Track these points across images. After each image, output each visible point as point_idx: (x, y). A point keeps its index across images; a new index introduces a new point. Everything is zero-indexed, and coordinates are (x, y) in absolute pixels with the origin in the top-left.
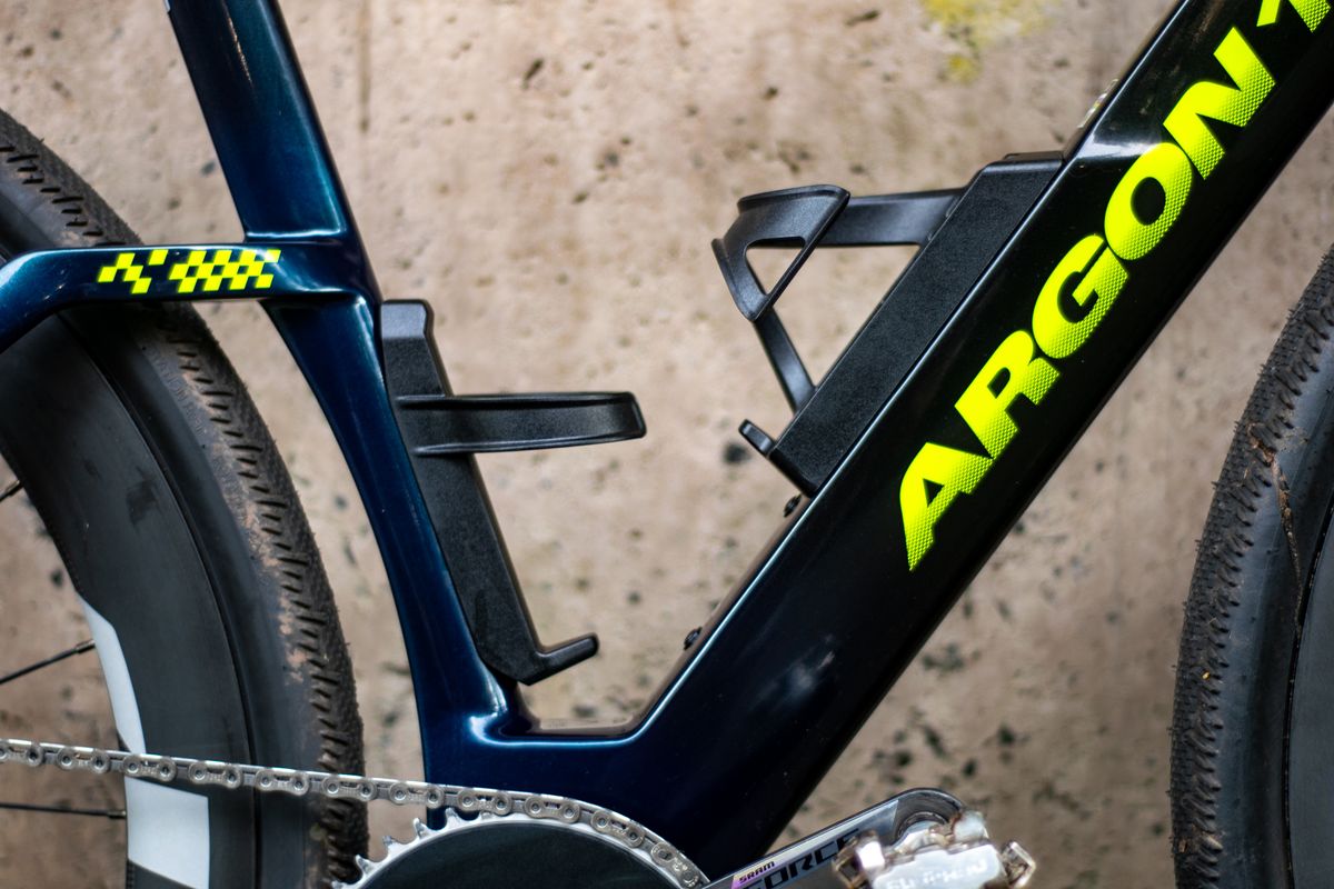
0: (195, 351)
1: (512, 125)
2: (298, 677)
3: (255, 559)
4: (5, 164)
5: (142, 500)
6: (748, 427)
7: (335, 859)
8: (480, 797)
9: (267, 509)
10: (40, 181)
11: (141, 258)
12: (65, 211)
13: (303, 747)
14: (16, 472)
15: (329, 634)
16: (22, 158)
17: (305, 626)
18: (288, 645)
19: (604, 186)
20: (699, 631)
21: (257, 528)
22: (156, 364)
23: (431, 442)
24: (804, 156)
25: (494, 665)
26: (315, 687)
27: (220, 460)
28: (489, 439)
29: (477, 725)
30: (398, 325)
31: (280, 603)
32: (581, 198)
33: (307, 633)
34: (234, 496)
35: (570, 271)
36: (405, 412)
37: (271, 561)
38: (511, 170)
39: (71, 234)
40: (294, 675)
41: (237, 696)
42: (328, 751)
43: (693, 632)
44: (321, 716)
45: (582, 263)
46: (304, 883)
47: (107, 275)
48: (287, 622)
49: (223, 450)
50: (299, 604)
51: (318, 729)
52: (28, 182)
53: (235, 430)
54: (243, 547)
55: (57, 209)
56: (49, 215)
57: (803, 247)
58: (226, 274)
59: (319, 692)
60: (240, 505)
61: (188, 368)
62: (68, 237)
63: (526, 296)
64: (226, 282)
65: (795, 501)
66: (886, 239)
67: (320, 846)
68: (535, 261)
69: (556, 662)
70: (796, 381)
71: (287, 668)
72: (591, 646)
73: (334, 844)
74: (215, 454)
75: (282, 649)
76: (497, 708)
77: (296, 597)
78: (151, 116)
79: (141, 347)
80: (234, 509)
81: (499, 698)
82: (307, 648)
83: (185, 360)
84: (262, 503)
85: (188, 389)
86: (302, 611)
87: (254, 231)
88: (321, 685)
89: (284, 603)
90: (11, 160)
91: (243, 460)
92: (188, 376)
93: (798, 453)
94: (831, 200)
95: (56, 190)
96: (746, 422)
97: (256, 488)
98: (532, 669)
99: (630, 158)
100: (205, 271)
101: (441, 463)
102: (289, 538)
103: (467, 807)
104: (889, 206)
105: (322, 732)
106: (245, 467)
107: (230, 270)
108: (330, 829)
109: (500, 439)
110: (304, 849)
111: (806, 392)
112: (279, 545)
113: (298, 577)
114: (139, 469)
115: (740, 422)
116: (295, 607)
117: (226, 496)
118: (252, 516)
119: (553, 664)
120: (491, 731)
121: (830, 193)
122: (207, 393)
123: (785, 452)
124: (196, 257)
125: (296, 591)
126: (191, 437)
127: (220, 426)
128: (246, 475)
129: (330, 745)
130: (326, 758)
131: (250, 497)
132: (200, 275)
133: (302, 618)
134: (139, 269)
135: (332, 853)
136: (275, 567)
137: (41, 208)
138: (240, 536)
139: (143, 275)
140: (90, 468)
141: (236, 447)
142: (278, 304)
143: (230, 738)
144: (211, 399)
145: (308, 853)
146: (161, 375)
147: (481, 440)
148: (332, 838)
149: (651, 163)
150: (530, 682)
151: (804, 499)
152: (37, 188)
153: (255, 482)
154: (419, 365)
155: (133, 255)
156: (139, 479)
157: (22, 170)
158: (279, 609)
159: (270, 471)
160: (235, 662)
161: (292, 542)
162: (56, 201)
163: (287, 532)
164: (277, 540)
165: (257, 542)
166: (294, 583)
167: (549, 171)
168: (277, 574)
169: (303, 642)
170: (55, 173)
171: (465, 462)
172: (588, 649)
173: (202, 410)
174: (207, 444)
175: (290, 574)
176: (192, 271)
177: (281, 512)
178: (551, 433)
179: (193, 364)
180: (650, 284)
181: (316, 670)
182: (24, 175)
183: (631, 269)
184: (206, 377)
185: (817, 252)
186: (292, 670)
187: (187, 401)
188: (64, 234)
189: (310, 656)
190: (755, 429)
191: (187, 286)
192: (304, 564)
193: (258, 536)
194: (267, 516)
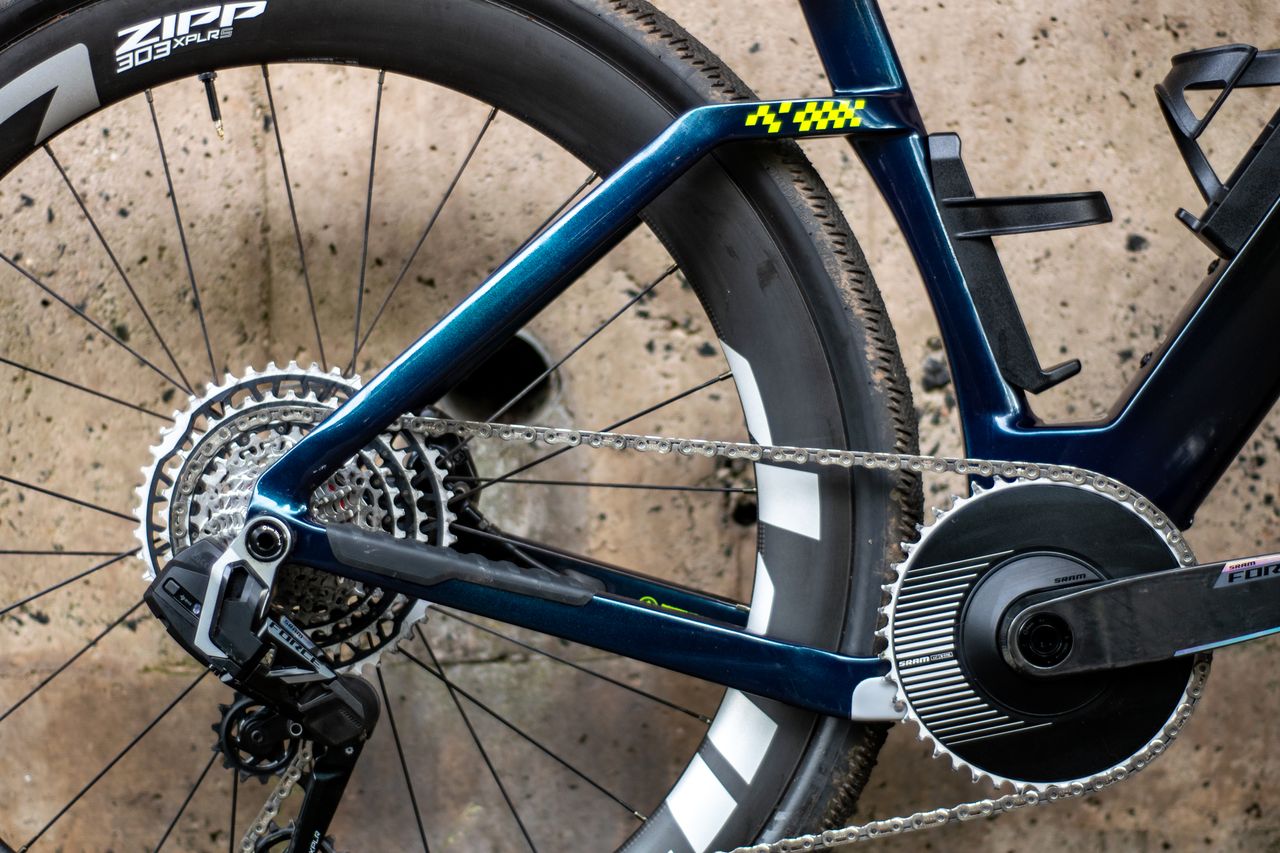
0: (801, 169)
1: (970, 11)
2: (879, 389)
3: (848, 309)
4: (668, 46)
5: (767, 274)
6: (1183, 213)
7: (906, 513)
8: (1017, 467)
9: (854, 275)
10: (691, 57)
11: (774, 108)
12: (710, 77)
13: (884, 437)
14: (675, 257)
15: (896, 360)
16: (679, 41)
17: (883, 354)
18: (872, 368)
19: (1037, 53)
20: (1151, 354)
21: (848, 288)
22: (776, 178)
23: (967, 228)
24: (1182, 26)
25: (1012, 381)
26: (890, 396)
27: (822, 243)
28: (1009, 225)
29: (1001, 422)
30: (940, 151)
31: (865, 340)
32: (1022, 61)
33: (883, 359)
34: (832, 267)
35: (1014, 115)
36: (948, 210)
37: (858, 310)
38: (971, 43)
39: (715, 92)
40: (875, 387)
41: (837, 404)
42: (900, 439)
43: (1147, 355)
44: (895, 415)
45: (1022, 109)
46: (887, 530)
47: (751, 120)
48: (871, 352)
49: (824, 236)
50: (877, 339)
51: (893, 424)
52: (684, 57)
53: (831, 223)
54: (839, 301)
55: (704, 76)
56: (699, 80)
57: (1225, 87)
58: (831, 117)
59: (893, 399)
60: (837, 273)
61: (798, 181)
62: (713, 94)
63: (983, 132)
64: (831, 123)
65: (1216, 263)
66: (1270, 82)
67: (896, 504)
68: (988, 108)
69: (1056, 378)
70: (1209, 184)
71: (871, 383)
72: (1077, 366)
73: (905, 502)
74: (818, 239)
75: (868, 370)
76: (1012, 410)
77: (876, 335)
78: (713, 12)
79: (766, 167)
80: (833, 276)
81: (1014, 403)
82: (885, 369)
83: (796, 175)
84: (851, 271)
85: (799, 195)
86: (880, 344)
87: (840, 89)
88: (894, 394)
89: (869, 339)
90: (672, 43)
91: (837, 242)
92: (798, 186)
93: (1221, 229)
94: (1244, 55)
95: (702, 62)
96: (1181, 210)
97: (846, 261)
98: (1039, 383)
99: (1056, 31)
100: (817, 116)
101: (973, 245)
102: (868, 295)
103: (1008, 474)
104: (1271, 58)
105: (896, 426)
106: (839, 247)
107: (833, 115)
108: (903, 492)
109: (1018, 225)
110: (886, 506)
111: (1216, 189)
112: (863, 300)
113: (875, 321)
114: (765, 251)
115: (1176, 209)
116: (875, 342)
117: (827, 268)
118: (844, 280)
119: (1052, 379)
120: (1012, 424)
121: (1242, 49)
122: (812, 198)
123: (1213, 228)
124: (811, 107)
125: (875, 331)
126: (802, 228)
127: (821, 219)
128: (840, 252)
129: (901, 435)
130: (899, 444)
131: (843, 267)
132: (814, 118)
133: (880, 349)
134: (773, 116)
135: (905, 509)
136: (861, 315)
137: (693, 75)
138: (836, 293)
139: (776, 120)
140: (731, 252)
141: (832, 234)
142: (858, 138)
143: (832, 432)
144: (814, 202)
145: (889, 509)
146: (780, 186)
147: (1003, 226)
148: (904, 498)
149: (1072, 35)
150: (1037, 391)
151: (1223, 262)
152: (690, 62)
153: (845, 257)
154: (957, 177)
155: (768, 107)
156: (766, 258)
157: (680, 49)
158: (866, 343)
159: (853, 250)
160: (835, 381)
161: (871, 297)
162: (703, 70)
163: (867, 291)
164: (862, 296)
165: (849, 298)
166: (873, 325)
167: (998, 41)
168: (863, 320)
169: (882, 365)
170: (699, 50)
171: (986, 241)
172: (1074, 369)
173: (808, 209)
174: (813, 231)
175: (871, 319)
176: (809, 116)
177: (863, 277)
178: (1054, 219)
179: (801, 178)
180: (1072, 122)
181: (890, 384)
182: (681, 53)
183: (1058, 111)
184: (809, 187)
185: (1234, 91)
186: (875, 384)
187: (799, 203)
188: (710, 92)
189: (887, 375)
190: (1187, 215)
191: (805, 127)
192: (878, 312)
193: (849, 294)
194: (854, 280)
